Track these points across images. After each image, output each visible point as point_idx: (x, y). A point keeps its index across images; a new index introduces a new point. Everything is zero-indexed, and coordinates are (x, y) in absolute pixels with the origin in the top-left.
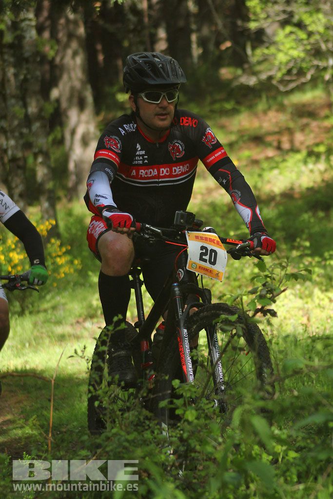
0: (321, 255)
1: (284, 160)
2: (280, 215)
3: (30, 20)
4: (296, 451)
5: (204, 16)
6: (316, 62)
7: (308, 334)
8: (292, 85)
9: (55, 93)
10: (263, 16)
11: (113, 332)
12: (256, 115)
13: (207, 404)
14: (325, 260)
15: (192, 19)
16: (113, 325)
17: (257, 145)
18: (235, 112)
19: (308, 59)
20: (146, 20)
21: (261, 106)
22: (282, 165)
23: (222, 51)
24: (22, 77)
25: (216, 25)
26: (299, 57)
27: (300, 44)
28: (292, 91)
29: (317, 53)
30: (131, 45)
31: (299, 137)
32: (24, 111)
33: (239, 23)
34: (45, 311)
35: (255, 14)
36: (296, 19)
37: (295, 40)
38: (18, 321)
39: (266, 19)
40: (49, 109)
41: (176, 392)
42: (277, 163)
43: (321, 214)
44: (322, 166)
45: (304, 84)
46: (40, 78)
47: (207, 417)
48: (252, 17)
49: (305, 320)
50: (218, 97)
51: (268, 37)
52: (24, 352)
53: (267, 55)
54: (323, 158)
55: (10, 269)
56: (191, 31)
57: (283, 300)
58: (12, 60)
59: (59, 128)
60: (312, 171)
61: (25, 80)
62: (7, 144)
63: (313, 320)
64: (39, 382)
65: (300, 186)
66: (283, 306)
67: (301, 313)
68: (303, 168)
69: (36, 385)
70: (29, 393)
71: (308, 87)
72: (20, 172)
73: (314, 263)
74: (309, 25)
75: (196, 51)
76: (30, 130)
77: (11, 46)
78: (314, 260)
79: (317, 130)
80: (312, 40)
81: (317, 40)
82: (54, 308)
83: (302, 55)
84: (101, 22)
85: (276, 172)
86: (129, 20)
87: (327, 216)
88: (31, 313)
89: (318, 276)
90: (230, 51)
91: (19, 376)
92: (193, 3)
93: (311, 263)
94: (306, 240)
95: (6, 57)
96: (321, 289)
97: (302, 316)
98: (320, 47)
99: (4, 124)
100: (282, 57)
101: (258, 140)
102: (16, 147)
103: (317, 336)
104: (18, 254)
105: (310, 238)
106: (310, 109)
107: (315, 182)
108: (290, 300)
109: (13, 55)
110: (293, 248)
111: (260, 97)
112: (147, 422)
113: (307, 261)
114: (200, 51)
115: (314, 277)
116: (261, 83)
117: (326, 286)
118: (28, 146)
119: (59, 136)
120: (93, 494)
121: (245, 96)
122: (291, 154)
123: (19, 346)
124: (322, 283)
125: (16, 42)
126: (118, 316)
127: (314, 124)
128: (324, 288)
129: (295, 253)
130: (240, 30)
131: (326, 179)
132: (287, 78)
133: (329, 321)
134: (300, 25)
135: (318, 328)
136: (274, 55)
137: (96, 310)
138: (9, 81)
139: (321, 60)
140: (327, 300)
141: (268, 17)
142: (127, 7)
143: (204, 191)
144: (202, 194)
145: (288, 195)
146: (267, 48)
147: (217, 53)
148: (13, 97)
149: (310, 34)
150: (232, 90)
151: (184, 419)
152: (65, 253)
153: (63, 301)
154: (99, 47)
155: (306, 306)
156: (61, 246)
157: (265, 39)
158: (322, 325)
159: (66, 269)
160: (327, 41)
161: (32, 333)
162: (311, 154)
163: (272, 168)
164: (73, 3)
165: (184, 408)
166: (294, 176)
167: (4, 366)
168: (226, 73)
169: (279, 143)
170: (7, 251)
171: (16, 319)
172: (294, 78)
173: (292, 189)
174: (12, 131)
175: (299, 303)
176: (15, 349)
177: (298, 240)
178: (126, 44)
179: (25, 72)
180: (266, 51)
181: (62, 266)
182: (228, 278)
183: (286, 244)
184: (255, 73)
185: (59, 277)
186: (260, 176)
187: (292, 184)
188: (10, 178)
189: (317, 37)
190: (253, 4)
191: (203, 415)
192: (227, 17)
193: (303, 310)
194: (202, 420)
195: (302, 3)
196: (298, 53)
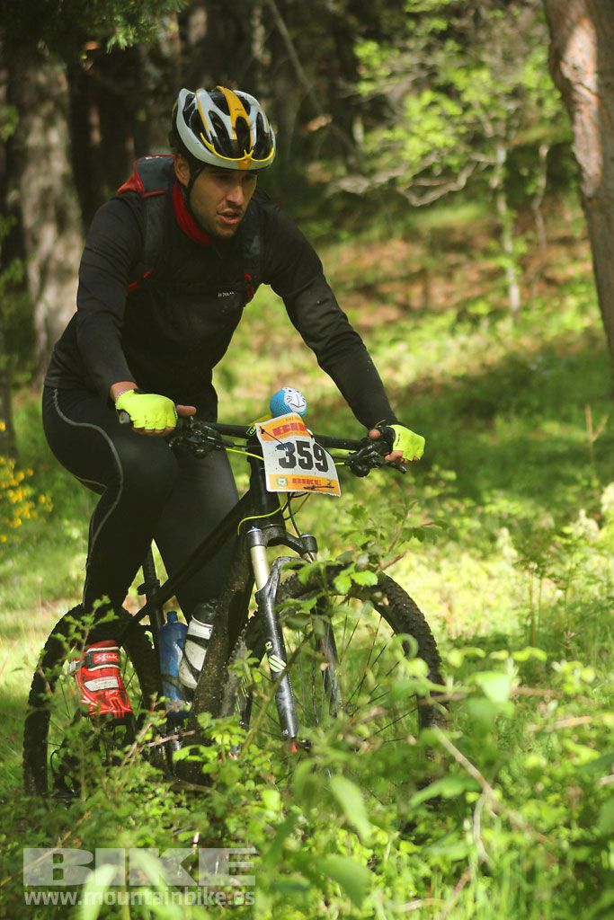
0: (476, 496)
1: (416, 328)
4: (416, 843)
5: (279, 70)
6: (475, 156)
7: (449, 634)
8: (432, 196)
9: (12, 196)
10: (384, 72)
11: (92, 627)
12: (368, 247)
13: (260, 756)
14: (483, 504)
15: (260, 76)
16: (93, 614)
17: (369, 300)
18: (331, 240)
19: (463, 149)
21: (376, 232)
22: (413, 336)
23: (311, 133)
25: (302, 86)
26: (445, 146)
27: (448, 123)
28: (433, 205)
29: (476, 140)
30: (149, 118)
31: (439, 289)
33: (341, 83)
35: (369, 67)
36: (441, 80)
37: (440, 115)
39: (389, 77)
40: (3, 229)
41: (204, 735)
42: (403, 331)
44: (482, 337)
45: (452, 194)
47: (259, 779)
48: (364, 72)
49: (442, 610)
50: (303, 212)
51: (393, 111)
53: (390, 141)
54: (485, 323)
57: (407, 574)
59: (18, 262)
60: (463, 348)
63: (458, 610)
65: (443, 374)
67: (437, 597)
68: (449, 342)
71: (460, 199)
73: (462, 510)
74: (464, 91)
78: (462, 504)
80: (469, 117)
81: (478, 122)
82: (3, 580)
83: (451, 142)
85: (400, 347)
86: (147, 75)
87: (488, 426)
89: (470, 532)
90: (324, 135)
92: (262, 47)
93: (457, 509)
94: (450, 468)
96: (473, 556)
97: (440, 603)
98: (483, 130)
100: (414, 149)
101: (368, 290)
103: (464, 639)
105: (456, 465)
108: (418, 574)
110: (427, 482)
112: (152, 787)
113: (451, 505)
115: (463, 535)
116: (376, 190)
119: (19, 276)
120: (53, 912)
121: (346, 212)
122: (429, 318)
124: (475, 545)
126: (101, 599)
128: (479, 554)
129: (430, 492)
130: (345, 96)
131: (488, 362)
132: (424, 182)
133: (487, 612)
134: (449, 91)
135: (467, 624)
136: (402, 142)
137: (75, 584)
139: (483, 152)
140: (484, 576)
141: (392, 75)
142: (144, 53)
144: (271, 384)
145: (421, 389)
146: (390, 129)
149: (467, 107)
150: (328, 202)
151: (219, 781)
152: (23, 483)
153: (18, 569)
154: (95, 119)
155: (447, 585)
156: (17, 469)
157: (387, 113)
158: (474, 620)
159: (25, 511)
160: (495, 120)
162: (463, 317)
163: (394, 341)
164: (48, 38)
166: (432, 356)
168: (315, 171)
169: (407, 297)
172: (435, 183)
173: (428, 378)
175: (433, 579)
177: (436, 468)
178: (142, 116)
180: (388, 135)
181: (18, 504)
183: (415, 475)
184: (366, 173)
185: (12, 525)
187: (430, 370)
189: (479, 112)
190: (366, 50)
191: (251, 776)
192: (320, 73)
193: (441, 591)
194: (251, 785)
195: (452, 51)
196: (444, 138)
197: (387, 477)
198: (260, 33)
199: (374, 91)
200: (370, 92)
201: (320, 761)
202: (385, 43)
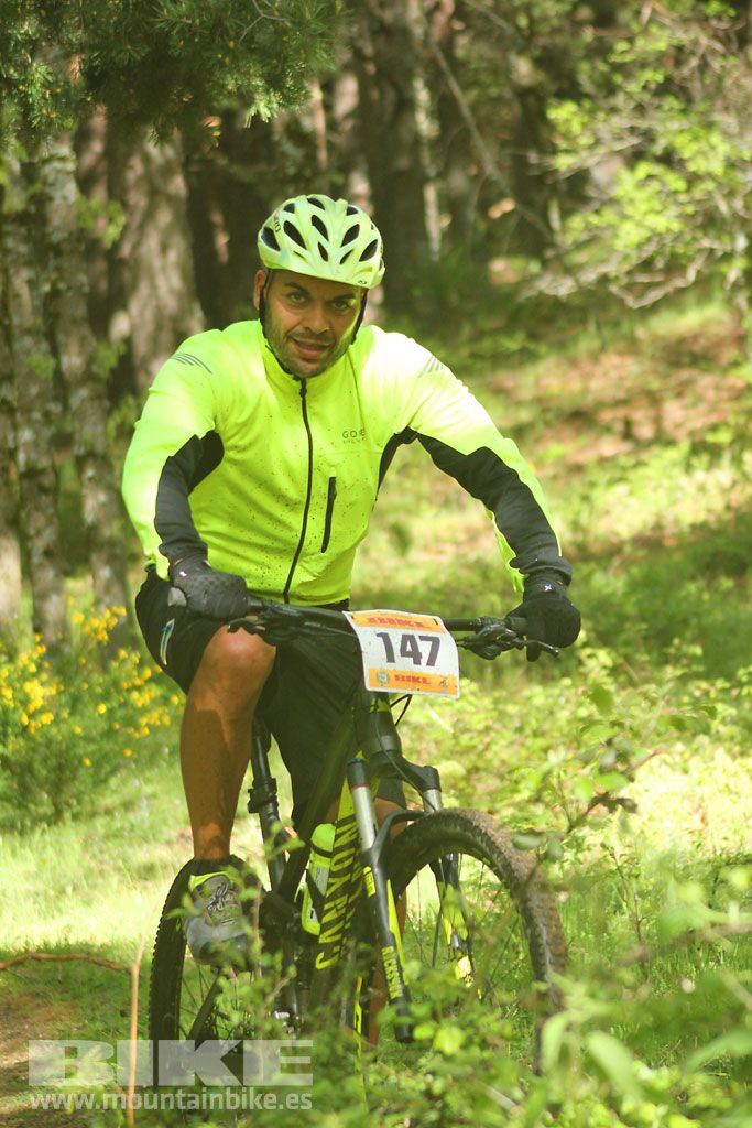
0: (730, 676)
1: (639, 464)
2: (634, 586)
3: (63, 159)
4: (691, 1117)
5: (454, 143)
6: (706, 243)
7: (705, 853)
8: (655, 295)
9: (121, 325)
10: (585, 140)
12: (574, 363)
13: (484, 1014)
14: (739, 685)
15: (426, 157)
17: (578, 432)
18: (527, 356)
19: (688, 235)
20: (323, 155)
21: (586, 343)
22: (635, 475)
23: (493, 223)
24: (47, 288)
25: (480, 164)
26: (669, 231)
27: (671, 200)
28: (654, 308)
29: (709, 221)
31: (673, 411)
32: (52, 362)
33: (533, 157)
34: (109, 812)
35: (568, 136)
36: (658, 148)
37: (660, 192)
38: (47, 838)
39: (591, 147)
40: (108, 359)
42: (624, 469)
43: (727, 583)
44: (724, 474)
45: (681, 291)
46: (87, 289)
47: (484, 1045)
48: (562, 144)
49: (695, 822)
50: (488, 323)
51: (597, 187)
52: (61, 905)
53: (597, 227)
54: (727, 457)
55: (25, 720)
56: (425, 180)
57: (648, 779)
58: (23, 249)
60: (702, 489)
61: (55, 294)
62: (15, 438)
63: (714, 821)
64: (99, 973)
65: (677, 521)
66: (647, 790)
67: (686, 805)
68: (683, 480)
69: (91, 980)
70: (75, 997)
71: (691, 298)
72: (45, 500)
73: (713, 694)
74: (690, 159)
75: (436, 223)
76: (66, 407)
77: (21, 218)
78: (713, 685)
79: (711, 394)
80: (697, 193)
81: (710, 193)
82: (128, 806)
83: (676, 226)
84: (222, 161)
85: (620, 490)
86: (284, 155)
87: (741, 586)
88: (75, 817)
89: (723, 721)
90: (513, 222)
91: (53, 960)
92: (427, 117)
93: (706, 693)
94: (693, 641)
95: (10, 243)
96: (729, 751)
97: (690, 813)
98: (717, 208)
99: (8, 393)
100: (629, 235)
101: (580, 418)
102: (36, 444)
103: (724, 857)
104: (42, 684)
105: (701, 637)
106: (698, 348)
107: (710, 511)
108: (661, 777)
109: (27, 239)
110: (665, 660)
111: (584, 321)
113: (698, 688)
114: (446, 222)
115: (715, 725)
116: (583, 291)
117: (741, 743)
118: (62, 441)
121: (550, 320)
122: (656, 450)
123: (52, 893)
124: (732, 739)
125: (33, 209)
127: (705, 382)
128: (737, 749)
129: (670, 672)
130: (536, 173)
131: (734, 504)
132: (643, 278)
134: (669, 159)
135: (726, 839)
136: (612, 228)
138: (17, 296)
139: (717, 237)
140: (744, 776)
141: (598, 142)
142: (278, 128)
143: (462, 537)
144: (457, 544)
145: (651, 542)
146: (597, 212)
147: (482, 227)
148: (28, 332)
149: (693, 179)
150: (520, 308)
151: (435, 1048)
152: (149, 681)
153: (148, 789)
154: (217, 218)
155: (698, 790)
156: (141, 665)
157: (591, 192)
158: (735, 832)
159: (154, 717)
160: (730, 195)
161: (80, 864)
162: (698, 447)
163: (612, 482)
164: (160, 122)
165: (433, 1024)
166: (661, 499)
167: (18, 938)
168: (504, 269)
169: (628, 424)
170: (18, 680)
171: (44, 831)
172: (658, 278)
173: (658, 527)
174: (27, 410)
175: (679, 782)
176: (41, 899)
177: (676, 641)
179: (54, 276)
180: (594, 220)
181: (144, 710)
182: (520, 730)
183: (648, 650)
184: (570, 271)
185: (137, 735)
186: (586, 498)
187: (659, 516)
188: (23, 515)
189: (710, 186)
190: (563, 113)
191: (477, 1039)
192: (503, 144)
193: (690, 798)
194: (475, 1052)
195: (671, 109)
196: (666, 222)
197: (614, 655)
198: (422, 95)
199: (575, 164)
200: (569, 167)
201: (575, 1016)
202: (587, 104)
